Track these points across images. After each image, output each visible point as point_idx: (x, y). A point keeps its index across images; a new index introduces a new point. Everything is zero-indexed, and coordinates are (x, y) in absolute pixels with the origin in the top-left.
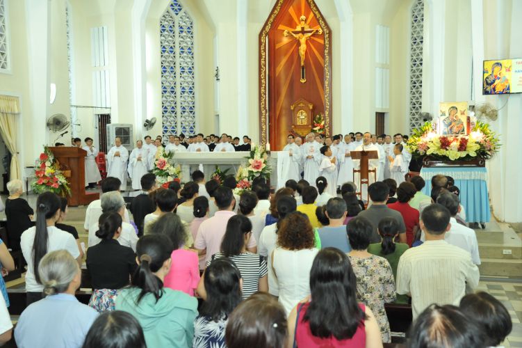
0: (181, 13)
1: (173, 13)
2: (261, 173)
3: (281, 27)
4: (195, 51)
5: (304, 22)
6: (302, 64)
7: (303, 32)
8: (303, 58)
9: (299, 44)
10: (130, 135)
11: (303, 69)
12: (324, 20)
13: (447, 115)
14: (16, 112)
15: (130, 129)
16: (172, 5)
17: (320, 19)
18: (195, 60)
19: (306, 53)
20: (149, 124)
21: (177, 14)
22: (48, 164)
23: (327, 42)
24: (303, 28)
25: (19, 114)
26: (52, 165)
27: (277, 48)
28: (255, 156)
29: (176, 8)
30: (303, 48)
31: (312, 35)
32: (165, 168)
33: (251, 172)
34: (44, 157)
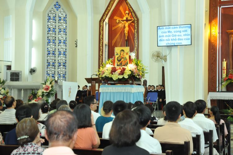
0: (60, 9)
1: (55, 9)
2: (49, 93)
3: (115, 18)
4: (67, 31)
5: (127, 15)
6: (126, 38)
7: (127, 20)
8: (127, 35)
9: (124, 27)
10: (20, 77)
11: (127, 41)
12: (134, 12)
13: (119, 55)
15: (20, 74)
16: (55, 5)
17: (132, 12)
18: (67, 36)
19: (128, 32)
20: (32, 71)
21: (57, 10)
23: (136, 25)
24: (127, 18)
27: (113, 29)
28: (47, 83)
29: (57, 6)
30: (127, 29)
31: (131, 22)
33: (43, 92)
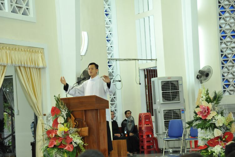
10: (180, 90)
14: (41, 65)
22: (61, 120)
25: (44, 68)
26: (66, 121)
32: (209, 118)
34: (55, 111)
